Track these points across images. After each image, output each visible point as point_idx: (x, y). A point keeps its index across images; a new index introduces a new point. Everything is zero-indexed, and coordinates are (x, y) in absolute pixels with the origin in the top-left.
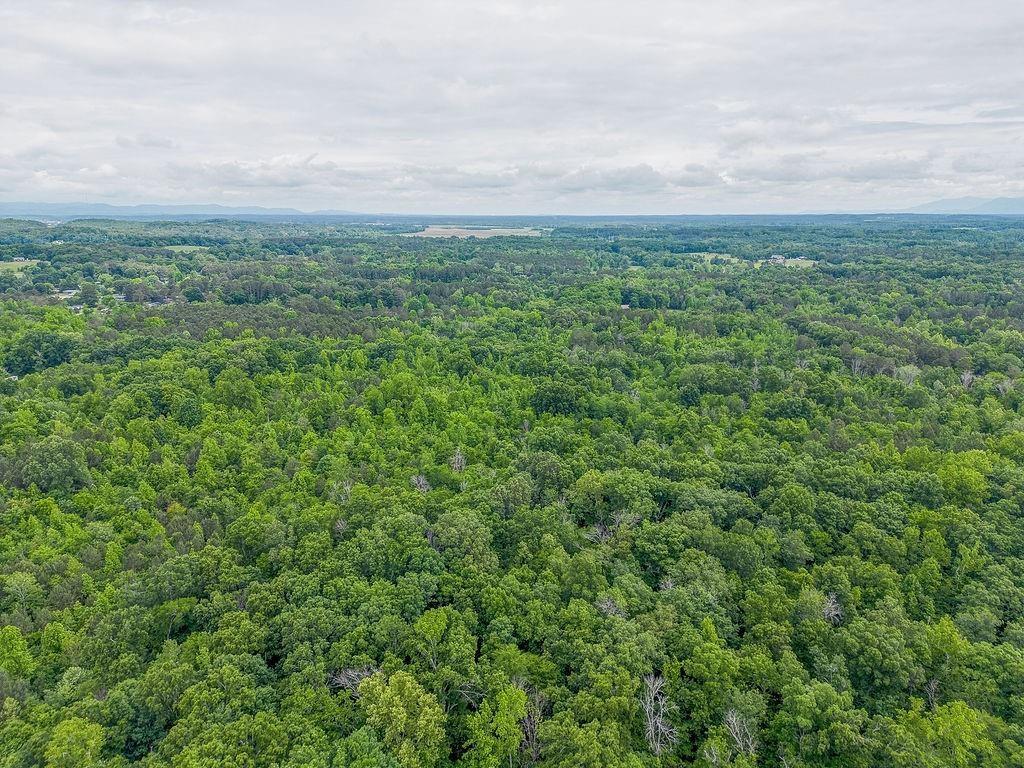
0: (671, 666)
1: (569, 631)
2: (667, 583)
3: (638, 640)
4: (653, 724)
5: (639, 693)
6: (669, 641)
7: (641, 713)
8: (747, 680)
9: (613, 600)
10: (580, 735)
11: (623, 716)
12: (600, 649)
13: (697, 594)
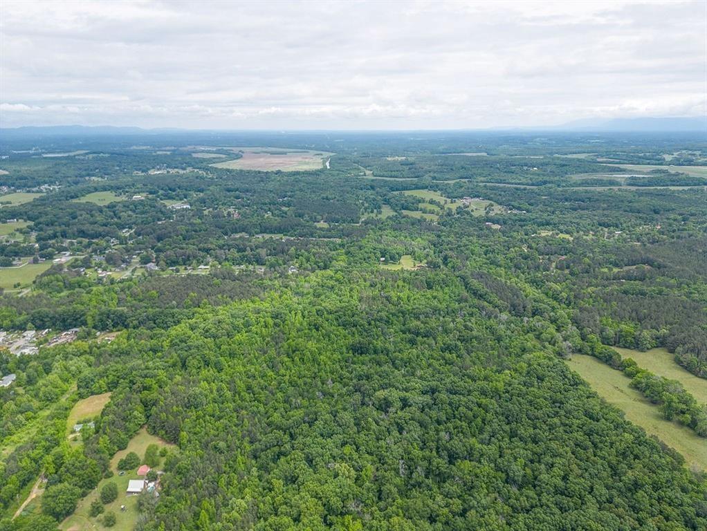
0: (406, 456)
1: (380, 449)
2: (405, 433)
3: (397, 450)
4: (401, 471)
5: (398, 464)
6: (405, 450)
7: (399, 468)
8: (424, 458)
9: (390, 440)
10: (386, 474)
11: (395, 470)
12: (388, 454)
13: (412, 435)
